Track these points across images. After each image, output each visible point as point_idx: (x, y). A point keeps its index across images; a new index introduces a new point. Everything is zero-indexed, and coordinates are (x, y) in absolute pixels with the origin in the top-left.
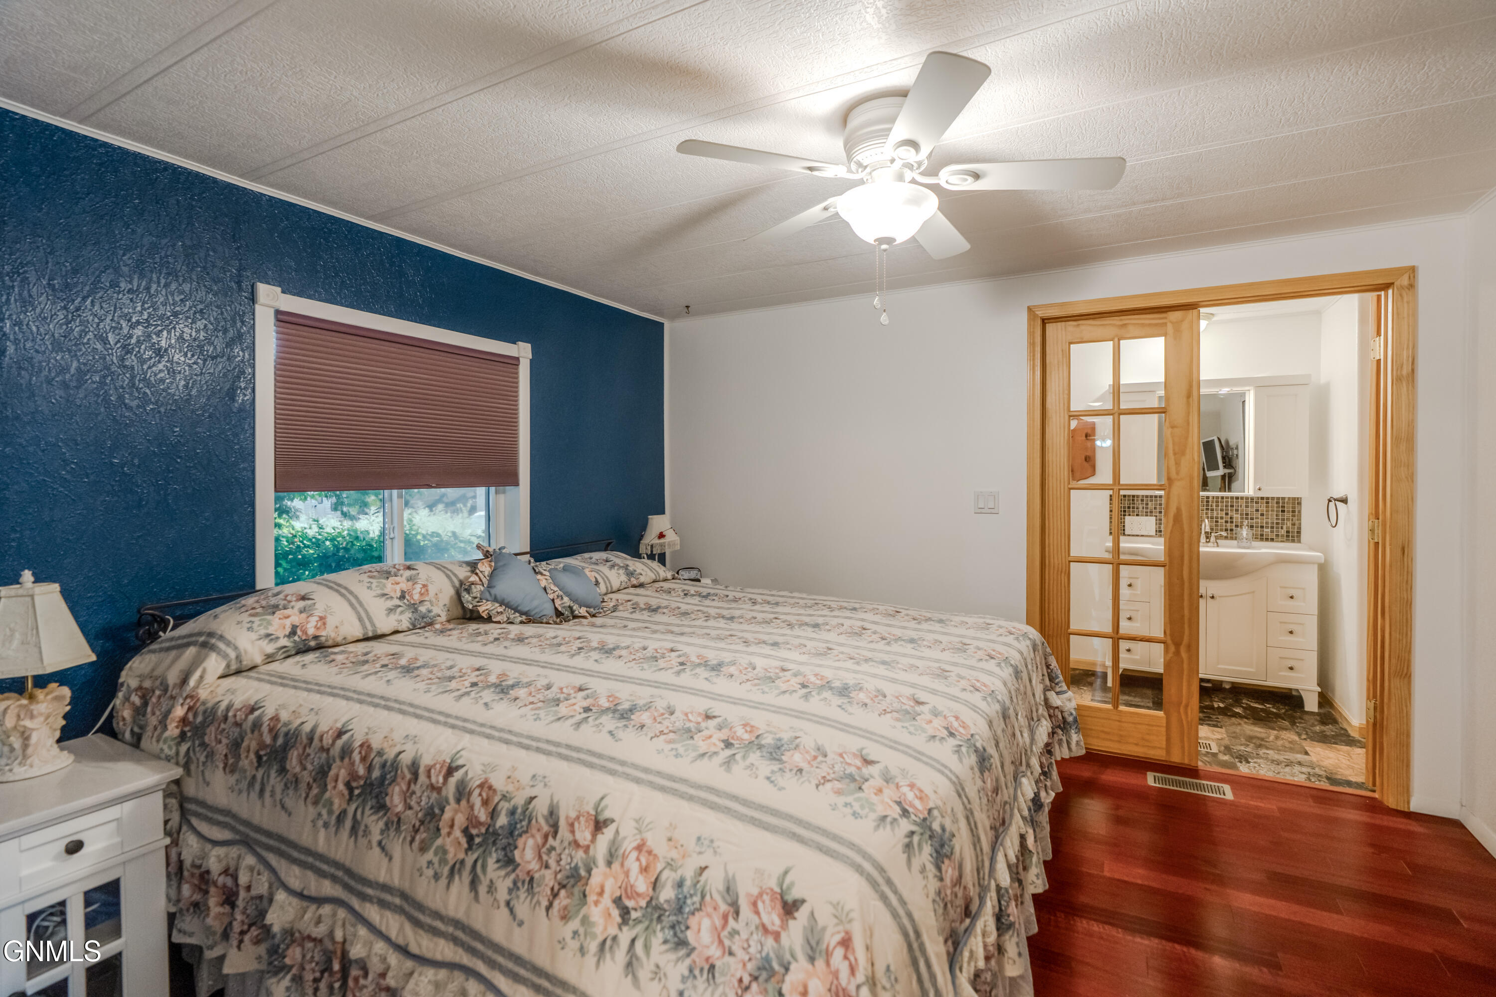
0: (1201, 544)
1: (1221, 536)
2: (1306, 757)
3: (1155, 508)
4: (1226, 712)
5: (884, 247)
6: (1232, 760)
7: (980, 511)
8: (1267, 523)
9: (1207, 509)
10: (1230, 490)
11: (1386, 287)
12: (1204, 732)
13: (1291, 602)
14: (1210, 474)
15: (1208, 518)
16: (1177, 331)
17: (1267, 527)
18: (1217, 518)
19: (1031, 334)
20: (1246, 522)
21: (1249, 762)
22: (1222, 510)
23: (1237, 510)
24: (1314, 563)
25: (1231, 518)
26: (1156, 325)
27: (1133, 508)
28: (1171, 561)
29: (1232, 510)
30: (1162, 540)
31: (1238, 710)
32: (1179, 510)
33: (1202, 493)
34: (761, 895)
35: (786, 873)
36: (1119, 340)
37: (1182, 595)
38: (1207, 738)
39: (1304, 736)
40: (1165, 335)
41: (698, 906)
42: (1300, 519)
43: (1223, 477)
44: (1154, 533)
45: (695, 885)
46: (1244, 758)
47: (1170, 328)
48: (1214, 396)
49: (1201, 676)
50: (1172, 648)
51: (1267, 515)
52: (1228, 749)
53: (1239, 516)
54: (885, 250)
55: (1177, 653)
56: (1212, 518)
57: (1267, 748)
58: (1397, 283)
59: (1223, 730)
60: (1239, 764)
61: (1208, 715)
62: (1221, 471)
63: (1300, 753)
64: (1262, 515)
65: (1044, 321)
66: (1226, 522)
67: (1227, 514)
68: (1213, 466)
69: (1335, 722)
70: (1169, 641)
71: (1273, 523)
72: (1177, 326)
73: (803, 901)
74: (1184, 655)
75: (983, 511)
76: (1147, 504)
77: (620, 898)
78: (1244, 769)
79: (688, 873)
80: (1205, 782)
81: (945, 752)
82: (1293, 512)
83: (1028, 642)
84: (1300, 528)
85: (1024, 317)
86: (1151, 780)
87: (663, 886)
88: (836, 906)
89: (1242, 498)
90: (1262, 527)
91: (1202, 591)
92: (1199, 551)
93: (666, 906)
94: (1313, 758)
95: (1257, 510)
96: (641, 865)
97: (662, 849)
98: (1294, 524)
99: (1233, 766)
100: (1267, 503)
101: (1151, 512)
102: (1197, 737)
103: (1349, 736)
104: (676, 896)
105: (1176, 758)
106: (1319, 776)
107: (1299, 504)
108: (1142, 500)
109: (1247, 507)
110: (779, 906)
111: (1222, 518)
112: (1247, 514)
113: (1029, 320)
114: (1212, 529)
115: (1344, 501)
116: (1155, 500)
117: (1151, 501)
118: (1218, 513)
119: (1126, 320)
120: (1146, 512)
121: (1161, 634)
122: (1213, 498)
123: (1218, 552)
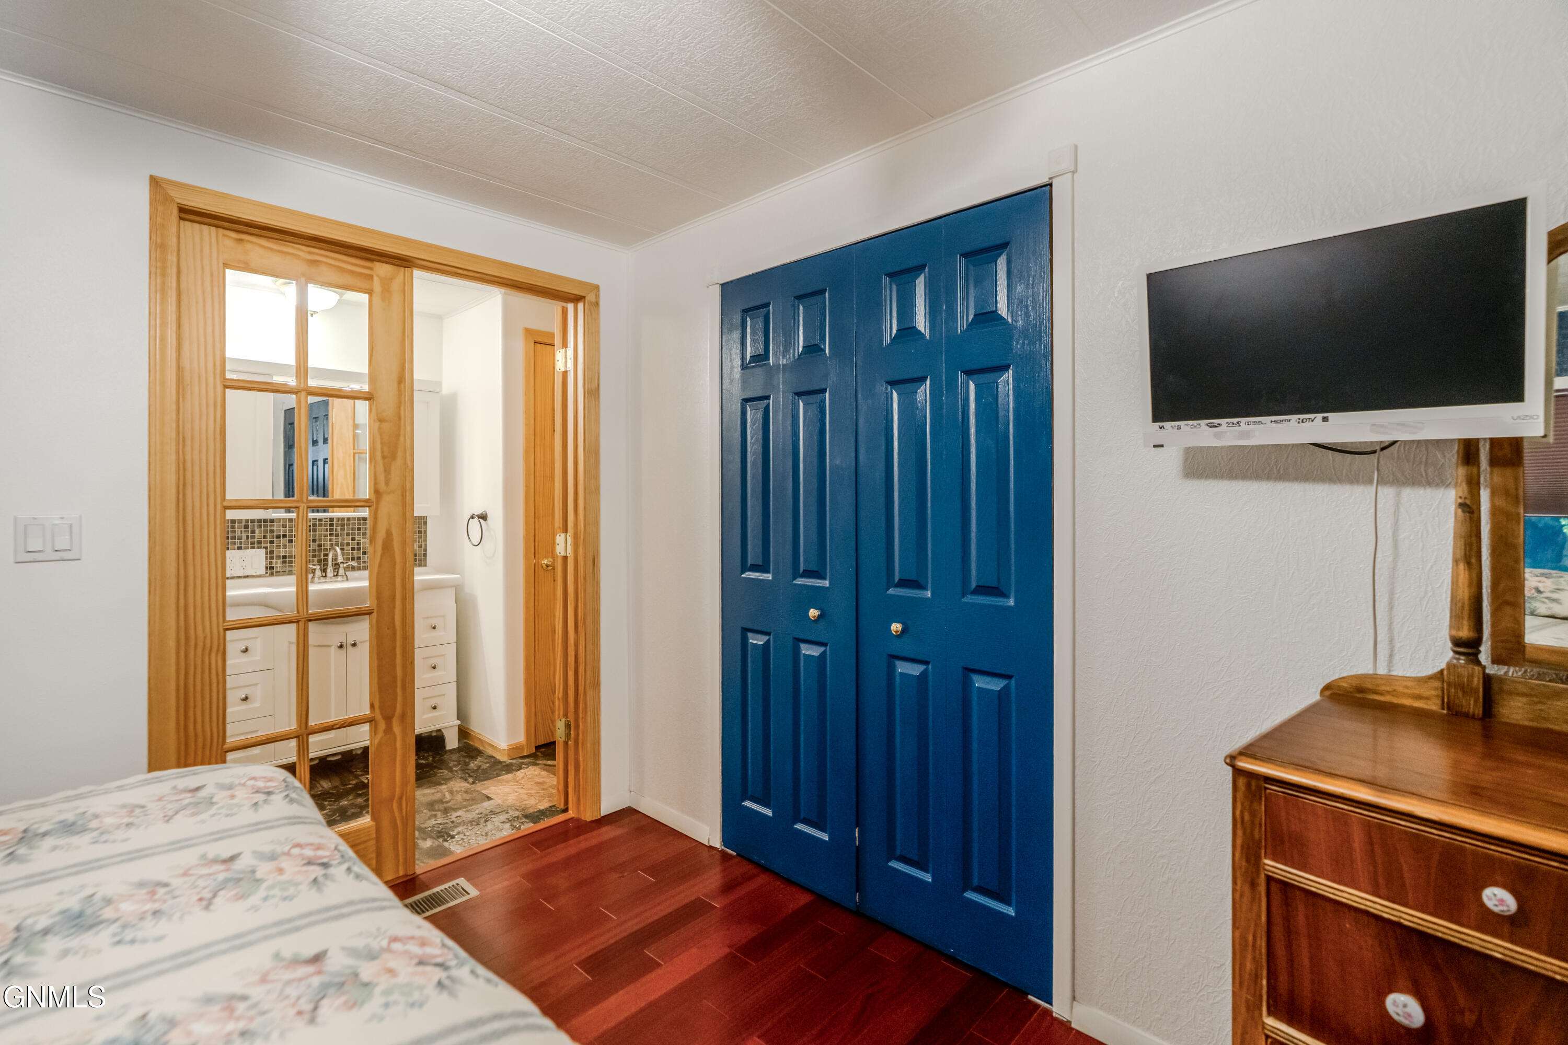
2: (491, 802)
3: (265, 537)
6: (436, 843)
9: (331, 534)
11: (577, 299)
13: (434, 633)
15: (334, 545)
16: (386, 291)
21: (453, 837)
22: (348, 535)
24: (451, 587)
25: (358, 544)
26: (360, 274)
27: (233, 538)
28: (379, 605)
29: (359, 534)
32: (389, 533)
37: (394, 648)
39: (471, 780)
40: (370, 292)
42: (425, 541)
44: (263, 572)
46: (444, 834)
47: (377, 285)
50: (383, 726)
55: (389, 730)
57: (455, 810)
58: (588, 298)
60: (446, 844)
63: (482, 801)
66: (353, 549)
67: (353, 539)
69: (479, 753)
70: (378, 716)
72: (386, 283)
74: (397, 729)
76: (253, 532)
78: (456, 848)
80: (438, 889)
82: (420, 532)
84: (425, 550)
85: (142, 194)
94: (497, 800)
98: (420, 547)
101: (259, 542)
103: (500, 762)
105: (389, 874)
106: (518, 817)
107: (425, 523)
108: (246, 527)
111: (348, 544)
113: (153, 202)
115: (483, 517)
116: (266, 526)
117: (260, 527)
118: (343, 540)
119: (318, 254)
120: (253, 543)
121: (366, 711)
122: (338, 519)
123: (349, 590)
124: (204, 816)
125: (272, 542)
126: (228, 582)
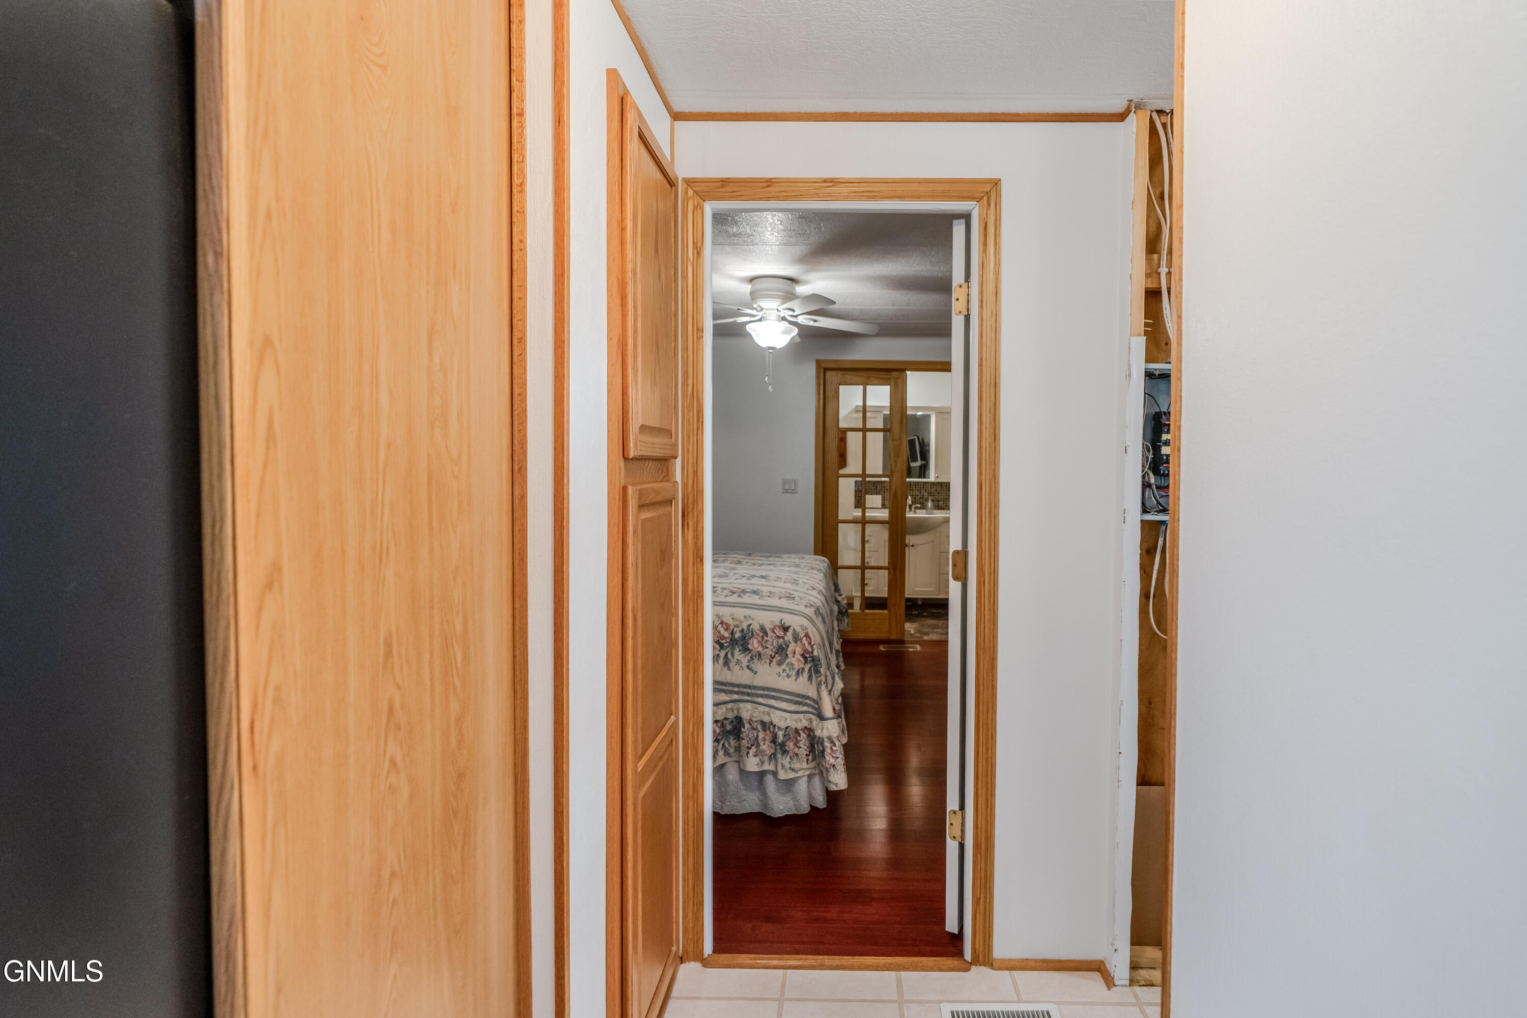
0: (907, 513)
1: (917, 507)
3: (882, 490)
4: (919, 616)
5: (771, 351)
6: (921, 635)
7: (786, 491)
8: (941, 498)
10: (924, 477)
12: (908, 626)
14: (913, 464)
15: (910, 495)
16: (896, 382)
17: (941, 501)
18: (915, 495)
19: (818, 378)
20: (930, 498)
22: (918, 490)
23: (926, 490)
25: (923, 495)
26: (885, 378)
27: (869, 489)
28: (892, 522)
29: (923, 491)
30: (887, 511)
31: (924, 614)
32: (896, 490)
33: (908, 480)
34: (774, 628)
35: (781, 620)
36: (866, 385)
37: (897, 543)
38: (909, 628)
40: (890, 385)
41: (751, 636)
43: (921, 467)
44: (880, 506)
45: (748, 630)
46: (927, 634)
47: (892, 381)
48: (914, 416)
49: (906, 596)
50: (892, 572)
51: (941, 493)
52: (918, 631)
53: (927, 494)
54: (771, 353)
55: (894, 585)
56: (913, 495)
59: (917, 623)
61: (909, 617)
62: (918, 463)
64: (939, 493)
65: (825, 370)
66: (920, 498)
67: (920, 493)
68: (914, 459)
70: (891, 568)
71: (944, 498)
72: (896, 379)
73: (790, 626)
74: (898, 575)
75: (788, 491)
76: (877, 487)
77: (718, 640)
78: (926, 638)
79: (745, 627)
80: (908, 645)
81: (815, 593)
83: (826, 564)
85: (814, 366)
86: (882, 648)
87: (736, 633)
88: (801, 626)
89: (928, 483)
90: (939, 501)
91: (907, 542)
92: (905, 516)
93: (738, 639)
95: (936, 490)
96: (724, 628)
97: (731, 622)
99: (922, 637)
100: (941, 485)
101: (880, 492)
102: (904, 628)
104: (742, 635)
105: (894, 637)
108: (874, 484)
109: (931, 488)
110: (782, 629)
111: (918, 496)
112: (931, 493)
113: (817, 368)
114: (912, 503)
116: (882, 484)
117: (879, 484)
118: (915, 493)
119: (870, 374)
120: (877, 492)
121: (887, 565)
122: (913, 482)
123: (916, 517)
124: (790, 602)
125: (884, 492)
126: (867, 510)
